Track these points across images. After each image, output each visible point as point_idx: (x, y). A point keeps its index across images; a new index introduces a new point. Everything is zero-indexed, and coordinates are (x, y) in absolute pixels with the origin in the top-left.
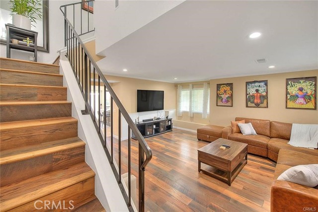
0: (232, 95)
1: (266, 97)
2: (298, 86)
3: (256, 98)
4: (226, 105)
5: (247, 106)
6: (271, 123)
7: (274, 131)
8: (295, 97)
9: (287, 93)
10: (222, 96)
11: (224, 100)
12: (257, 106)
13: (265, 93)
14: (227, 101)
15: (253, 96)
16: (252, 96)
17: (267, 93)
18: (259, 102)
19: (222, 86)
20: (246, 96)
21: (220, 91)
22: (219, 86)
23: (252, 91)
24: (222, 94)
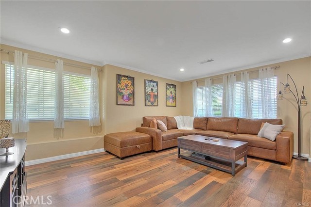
0: (133, 92)
3: (151, 96)
6: (167, 118)
11: (125, 97)
12: (152, 104)
16: (149, 95)
17: (158, 93)
18: (153, 101)
19: (123, 78)
23: (149, 90)
24: (122, 89)
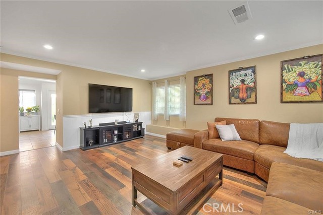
0: (212, 89)
1: (254, 89)
2: (298, 69)
3: (241, 91)
5: (230, 103)
6: (260, 124)
7: (265, 135)
8: (293, 86)
9: (282, 81)
10: (201, 91)
11: (202, 97)
12: (243, 101)
13: (253, 84)
14: (206, 98)
15: (238, 89)
16: (236, 89)
17: (255, 83)
18: (245, 96)
19: (200, 78)
20: (229, 89)
21: (198, 85)
22: (196, 79)
23: (236, 82)
24: (200, 89)
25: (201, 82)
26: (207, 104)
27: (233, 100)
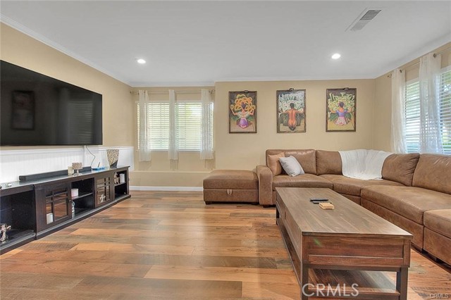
0: (255, 112)
2: (339, 99)
3: (290, 117)
4: (246, 130)
5: (278, 131)
6: (316, 152)
7: (322, 165)
8: (336, 115)
9: (328, 110)
10: (239, 114)
11: (242, 122)
13: (303, 110)
14: (248, 124)
15: (287, 115)
16: (285, 114)
17: (305, 109)
18: (294, 123)
19: (239, 95)
20: (278, 114)
21: (234, 104)
22: (232, 95)
23: (285, 107)
24: (238, 111)
25: (240, 101)
26: (249, 132)
27: (282, 128)
